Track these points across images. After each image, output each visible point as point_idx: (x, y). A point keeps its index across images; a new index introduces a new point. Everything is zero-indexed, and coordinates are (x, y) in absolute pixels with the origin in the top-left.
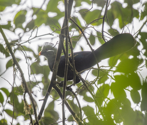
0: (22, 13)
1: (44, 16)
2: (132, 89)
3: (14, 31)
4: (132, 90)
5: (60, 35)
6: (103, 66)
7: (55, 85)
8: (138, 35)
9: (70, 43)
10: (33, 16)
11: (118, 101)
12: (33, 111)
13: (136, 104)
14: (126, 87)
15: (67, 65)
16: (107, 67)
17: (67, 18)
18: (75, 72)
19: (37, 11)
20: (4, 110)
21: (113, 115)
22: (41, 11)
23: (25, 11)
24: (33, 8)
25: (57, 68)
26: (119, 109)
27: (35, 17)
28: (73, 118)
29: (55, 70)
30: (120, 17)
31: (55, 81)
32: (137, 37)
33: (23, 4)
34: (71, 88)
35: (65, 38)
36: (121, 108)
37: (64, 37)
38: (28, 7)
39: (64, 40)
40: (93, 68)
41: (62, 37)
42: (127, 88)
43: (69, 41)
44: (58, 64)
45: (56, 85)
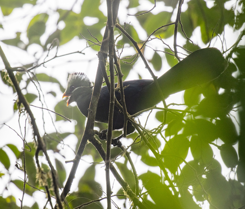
0: (40, 19)
1: (77, 24)
2: (223, 143)
3: (26, 49)
4: (223, 145)
5: (99, 53)
6: (173, 104)
7: (93, 136)
8: (231, 52)
9: (118, 65)
10: (58, 23)
11: (199, 164)
12: (52, 180)
13: (230, 169)
14: (213, 141)
15: (112, 104)
16: (181, 105)
17: (111, 25)
18: (126, 115)
19: (65, 15)
20: (11, 181)
21: (191, 187)
22: (71, 14)
23: (46, 16)
24: (59, 11)
25: (96, 108)
26: (201, 177)
27: (62, 25)
28: (124, 191)
29: (91, 112)
30: (203, 24)
31: (91, 130)
32: (230, 56)
33: (42, 4)
34: (119, 142)
35: (108, 58)
36: (204, 176)
37: (105, 56)
38: (50, 9)
39: (105, 62)
40: (156, 108)
41: (102, 57)
42: (215, 142)
43: (116, 63)
44: (97, 102)
45: (95, 137)
